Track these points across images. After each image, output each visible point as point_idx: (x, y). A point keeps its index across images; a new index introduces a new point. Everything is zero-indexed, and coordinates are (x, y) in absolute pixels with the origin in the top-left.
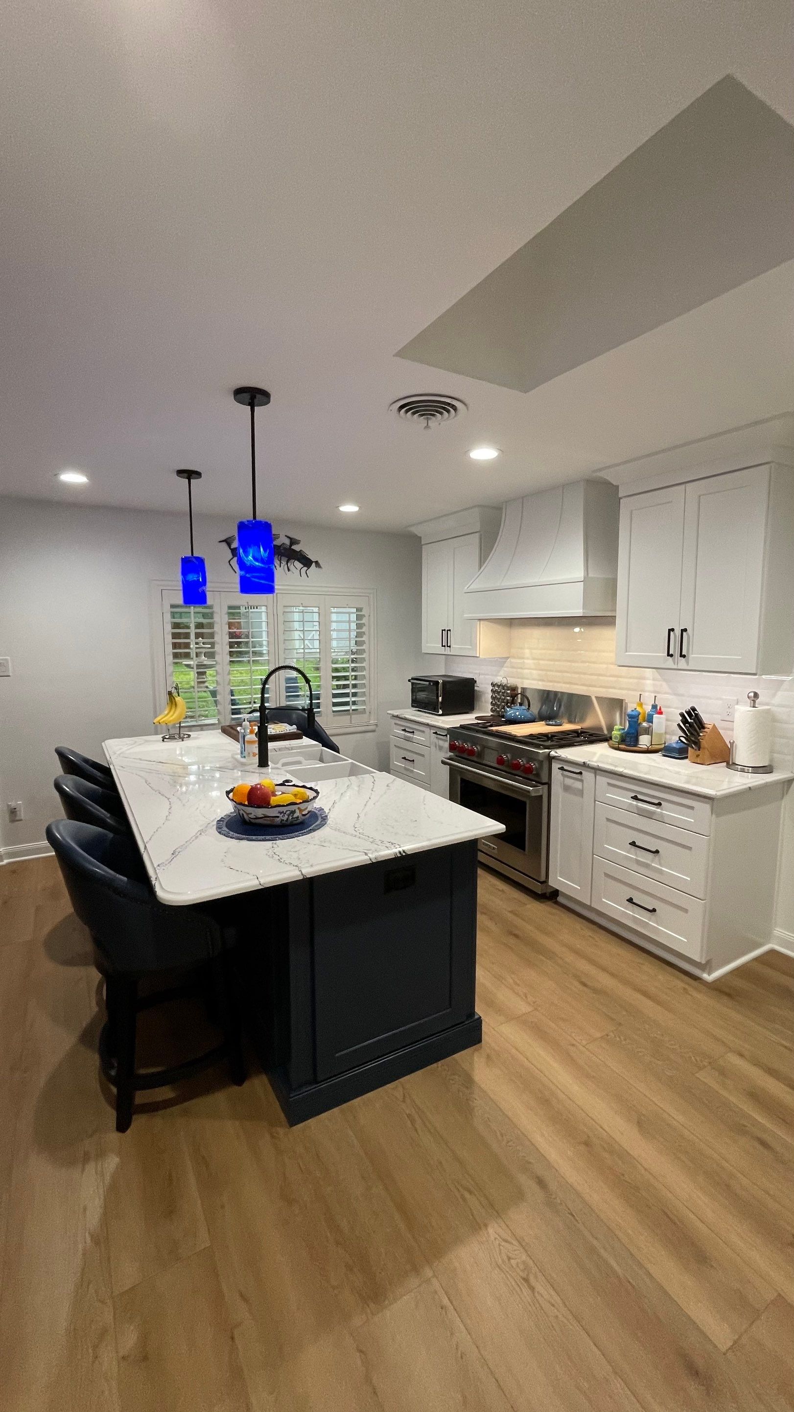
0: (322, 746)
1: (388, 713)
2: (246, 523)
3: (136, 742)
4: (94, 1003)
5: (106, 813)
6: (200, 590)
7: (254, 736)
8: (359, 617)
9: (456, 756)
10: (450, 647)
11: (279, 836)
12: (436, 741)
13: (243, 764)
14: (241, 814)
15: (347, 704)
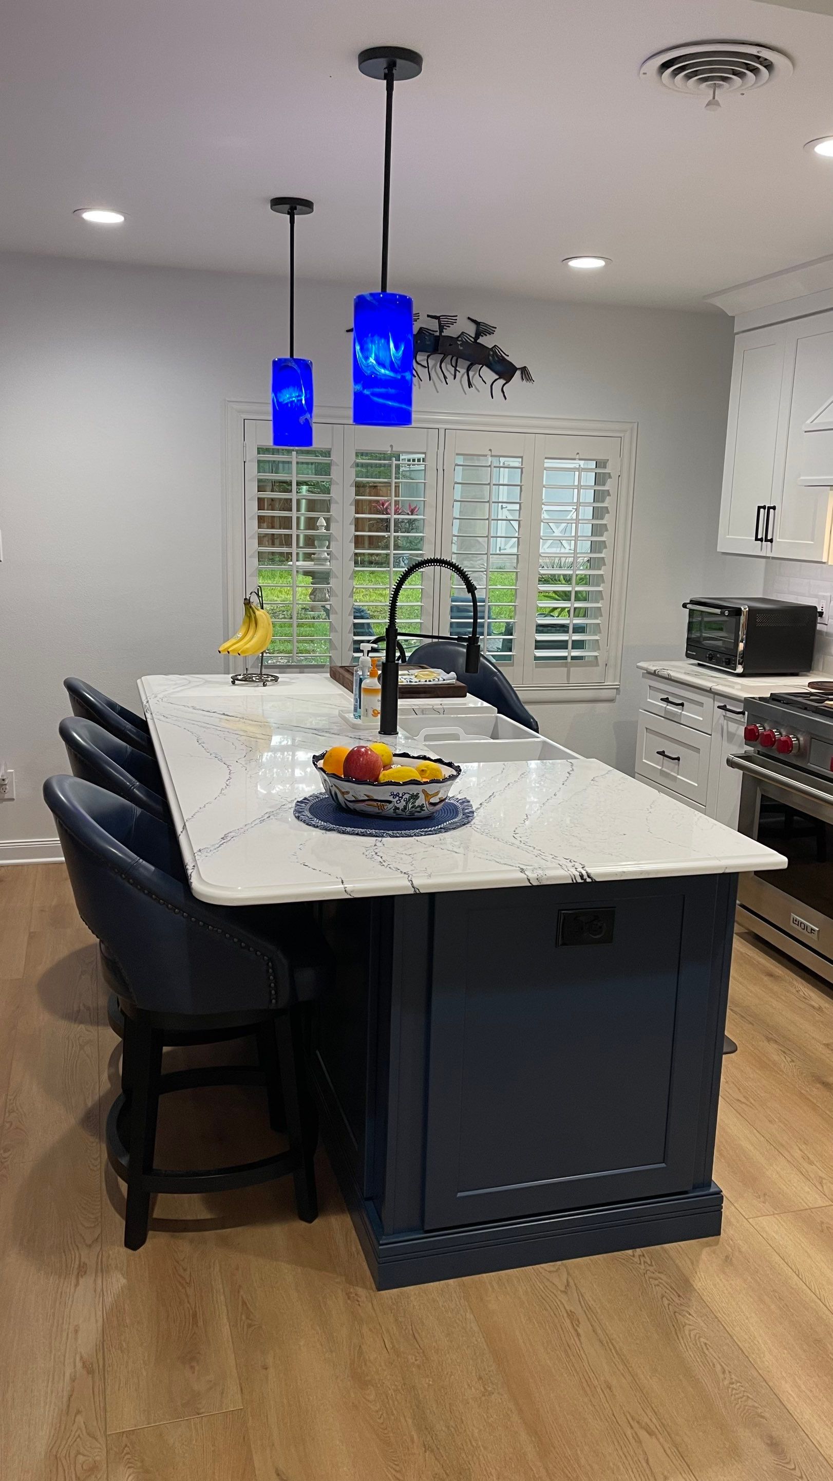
0: (498, 713)
1: (638, 667)
2: (369, 298)
3: (190, 682)
4: (105, 1076)
5: (134, 780)
6: (302, 420)
7: (376, 680)
8: (600, 479)
9: (759, 753)
10: (771, 541)
11: (390, 832)
12: (722, 720)
13: (355, 727)
14: (333, 793)
15: (562, 645)
